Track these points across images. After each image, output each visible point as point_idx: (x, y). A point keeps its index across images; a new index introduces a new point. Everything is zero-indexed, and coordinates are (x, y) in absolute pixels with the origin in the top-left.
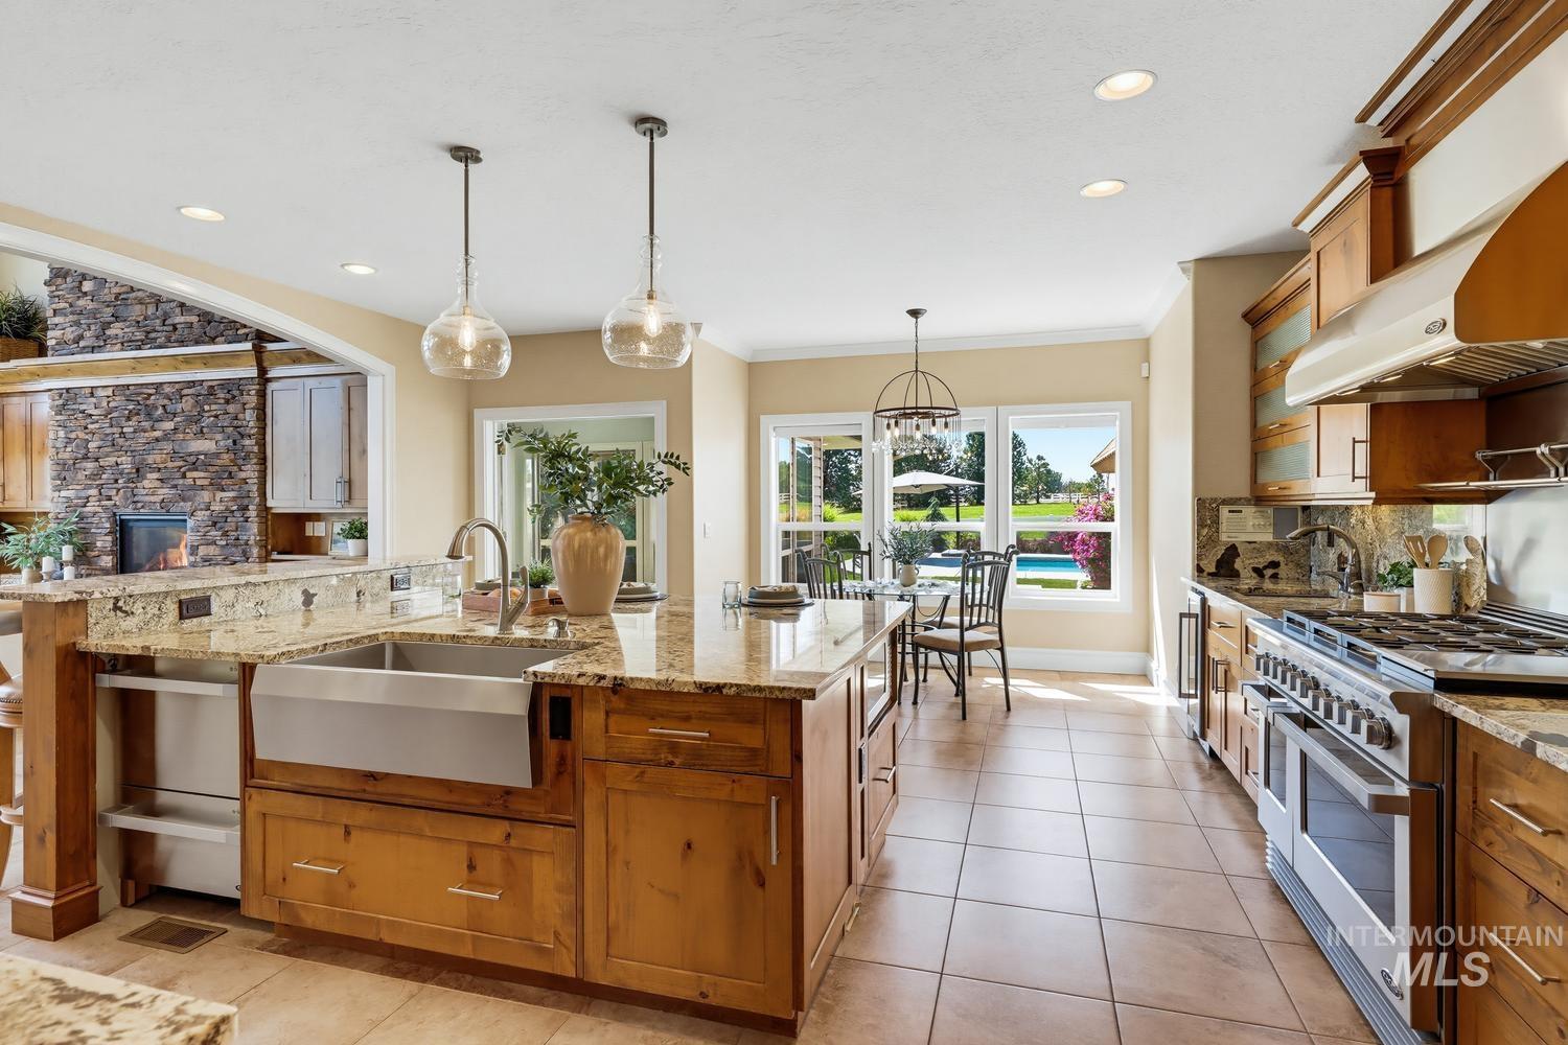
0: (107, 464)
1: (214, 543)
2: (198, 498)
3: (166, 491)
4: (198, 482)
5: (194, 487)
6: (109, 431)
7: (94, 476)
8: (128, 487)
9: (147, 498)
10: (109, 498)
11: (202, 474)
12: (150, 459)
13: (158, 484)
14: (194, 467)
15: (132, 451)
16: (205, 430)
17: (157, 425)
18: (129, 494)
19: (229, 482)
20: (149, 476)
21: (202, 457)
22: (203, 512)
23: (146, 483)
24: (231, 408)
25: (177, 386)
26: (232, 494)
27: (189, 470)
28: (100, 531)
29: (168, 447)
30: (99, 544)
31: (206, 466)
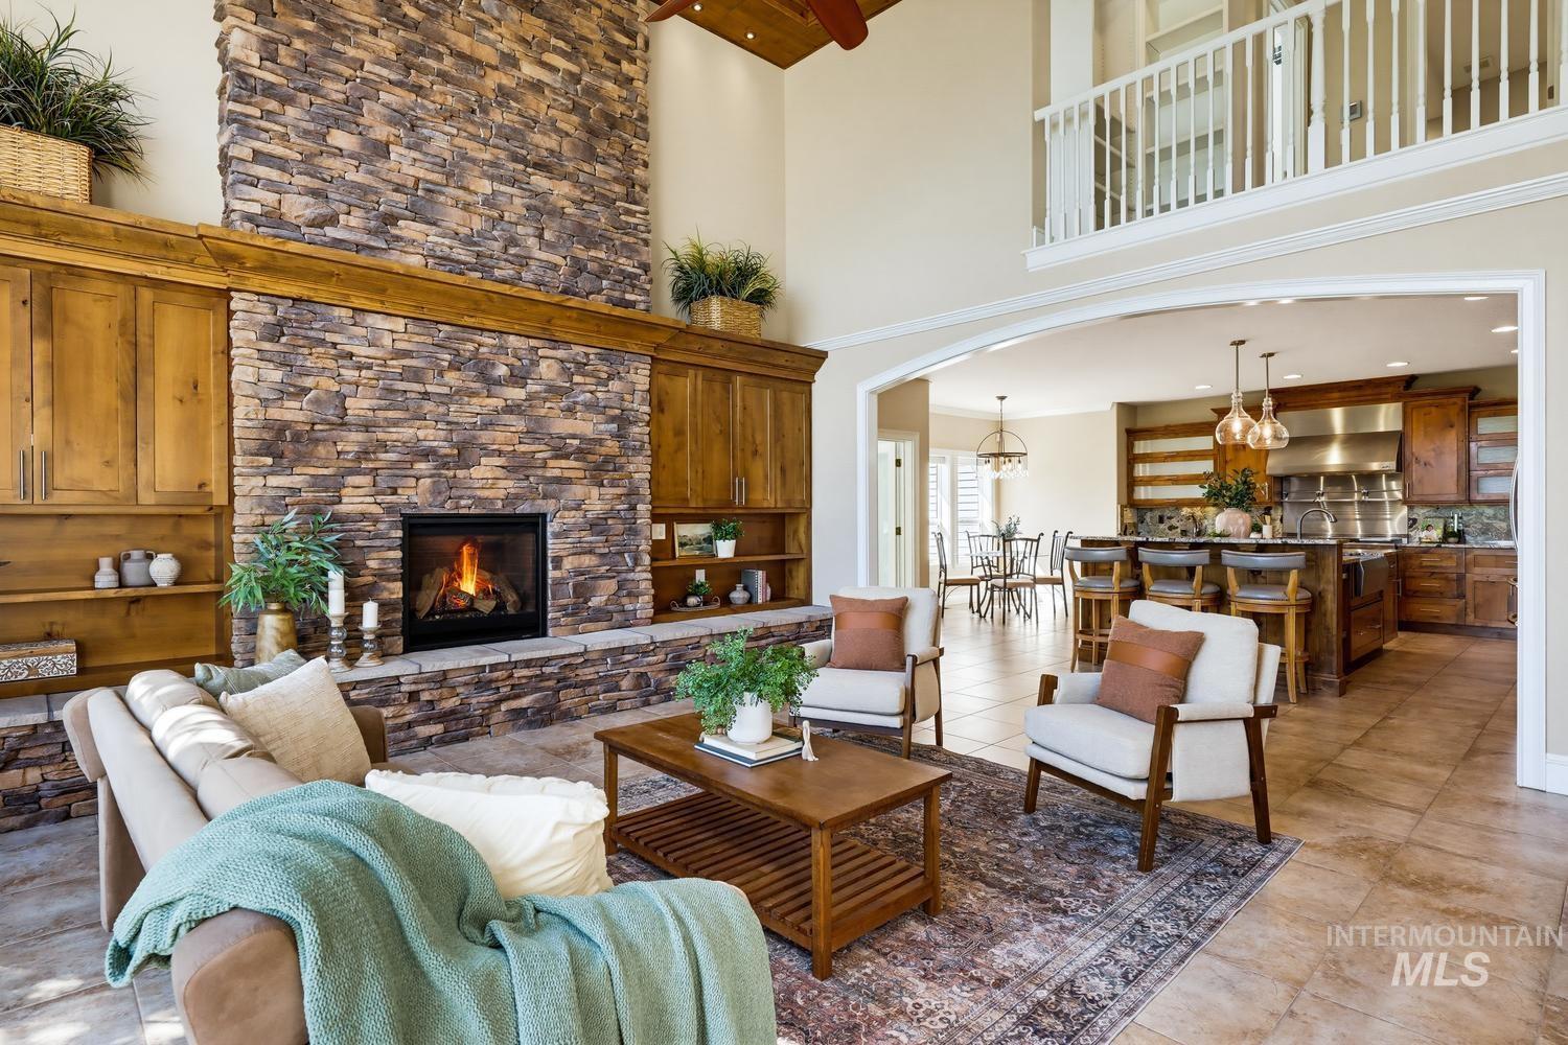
0: (395, 436)
1: (591, 552)
2: (566, 495)
3: (510, 483)
4: (567, 474)
5: (558, 480)
6: (401, 386)
7: (364, 454)
8: (440, 476)
9: (479, 493)
10: (394, 492)
11: (572, 463)
12: (485, 437)
13: (500, 473)
14: (561, 453)
15: (449, 423)
16: (579, 407)
17: (496, 389)
18: (444, 487)
19: (616, 475)
20: (484, 460)
21: (576, 442)
22: (573, 513)
23: (476, 472)
24: (615, 385)
25: (533, 343)
26: (619, 491)
27: (556, 457)
28: (378, 543)
29: (518, 424)
30: (372, 564)
31: (580, 453)
